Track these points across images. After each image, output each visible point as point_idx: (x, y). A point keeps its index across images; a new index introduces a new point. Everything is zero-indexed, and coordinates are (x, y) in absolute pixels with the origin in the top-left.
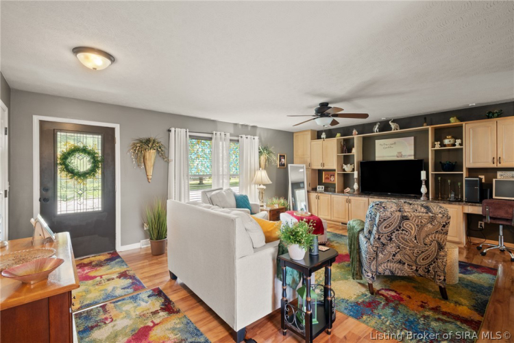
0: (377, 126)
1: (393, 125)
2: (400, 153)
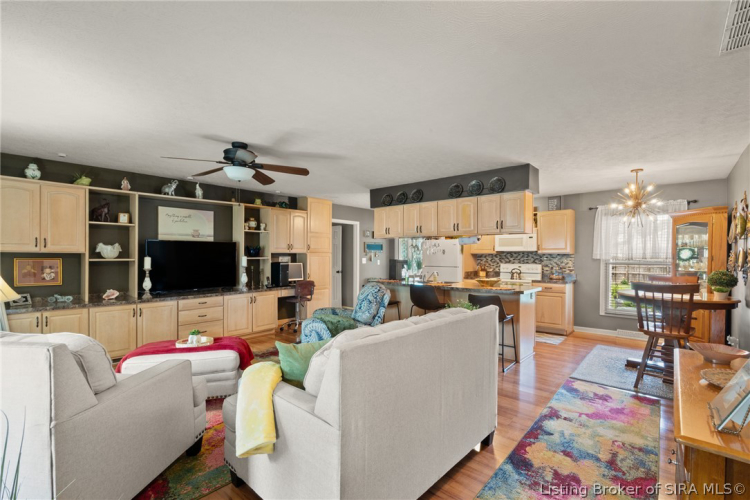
0: (174, 186)
1: (199, 192)
2: (197, 231)
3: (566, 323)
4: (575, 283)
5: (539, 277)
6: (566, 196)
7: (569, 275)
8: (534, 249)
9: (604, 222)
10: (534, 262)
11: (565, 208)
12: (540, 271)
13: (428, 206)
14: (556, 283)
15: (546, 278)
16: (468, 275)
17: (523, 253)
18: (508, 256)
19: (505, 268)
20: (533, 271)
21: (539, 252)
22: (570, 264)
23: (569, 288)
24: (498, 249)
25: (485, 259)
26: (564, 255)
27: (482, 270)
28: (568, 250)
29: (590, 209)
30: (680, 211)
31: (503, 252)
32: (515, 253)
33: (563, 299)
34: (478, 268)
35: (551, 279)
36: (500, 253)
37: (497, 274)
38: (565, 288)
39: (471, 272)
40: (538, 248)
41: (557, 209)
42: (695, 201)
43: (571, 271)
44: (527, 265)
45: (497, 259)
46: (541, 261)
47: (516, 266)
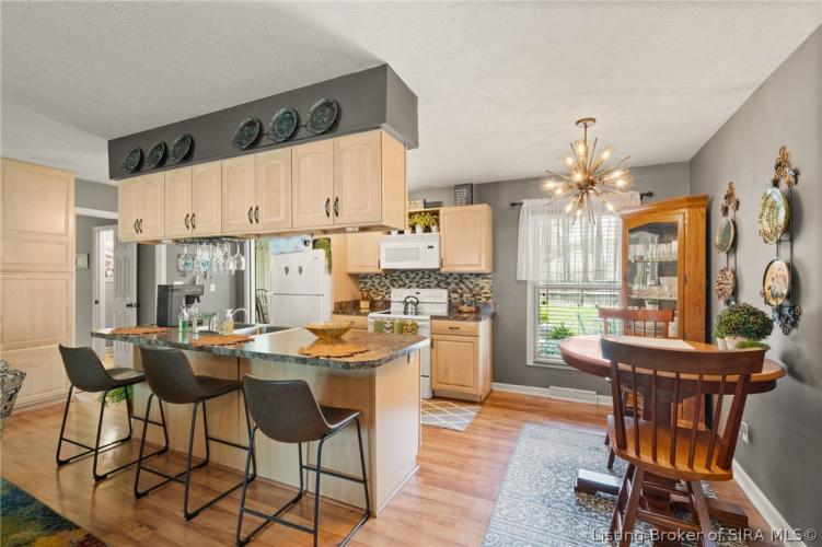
3: (480, 383)
4: (493, 317)
5: (443, 310)
6: (481, 186)
7: (486, 304)
8: (436, 265)
9: (531, 225)
10: (438, 286)
11: (479, 202)
12: (445, 299)
13: (205, 172)
14: (465, 319)
15: (454, 311)
16: (340, 308)
17: (423, 271)
18: (403, 276)
19: (398, 295)
20: (435, 300)
21: (443, 270)
22: (487, 287)
23: (484, 327)
24: (386, 265)
25: (370, 282)
26: (478, 275)
27: (363, 299)
28: (484, 267)
29: (513, 205)
30: (630, 208)
31: (396, 270)
32: (412, 271)
33: (475, 345)
34: (359, 296)
35: (460, 312)
36: (389, 272)
37: (387, 304)
38: (477, 326)
39: (348, 303)
40: (441, 264)
41: (467, 204)
42: (650, 195)
43: (488, 298)
44: (428, 291)
45: (387, 282)
46: (449, 284)
47: (412, 292)
